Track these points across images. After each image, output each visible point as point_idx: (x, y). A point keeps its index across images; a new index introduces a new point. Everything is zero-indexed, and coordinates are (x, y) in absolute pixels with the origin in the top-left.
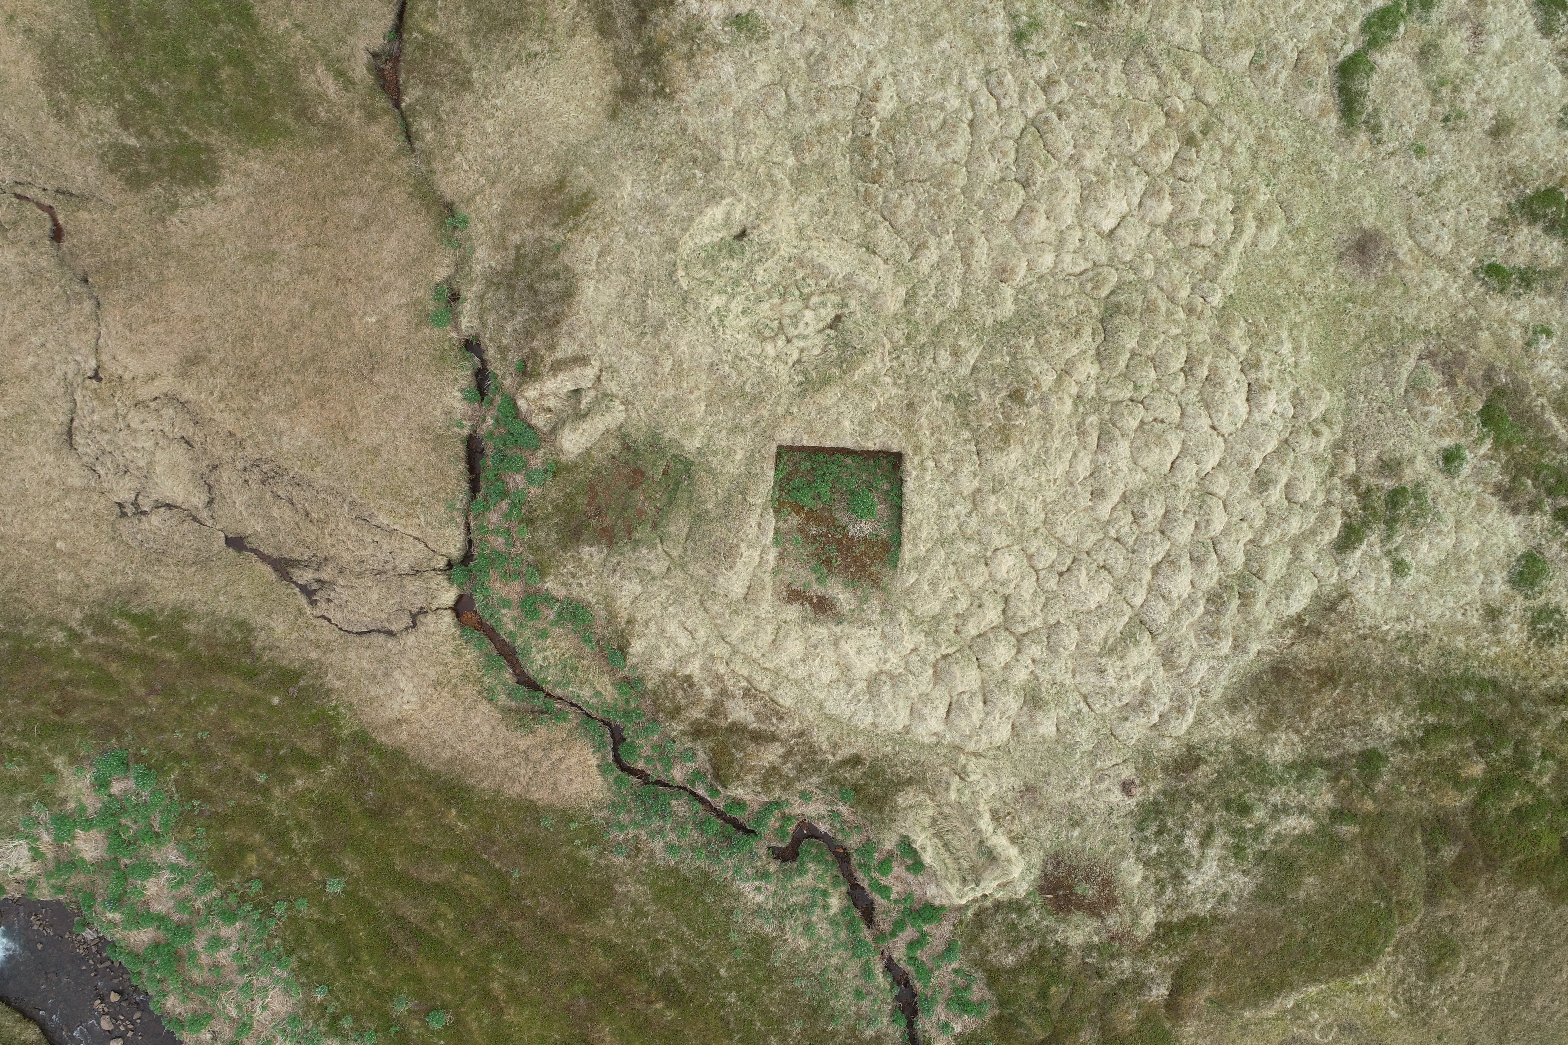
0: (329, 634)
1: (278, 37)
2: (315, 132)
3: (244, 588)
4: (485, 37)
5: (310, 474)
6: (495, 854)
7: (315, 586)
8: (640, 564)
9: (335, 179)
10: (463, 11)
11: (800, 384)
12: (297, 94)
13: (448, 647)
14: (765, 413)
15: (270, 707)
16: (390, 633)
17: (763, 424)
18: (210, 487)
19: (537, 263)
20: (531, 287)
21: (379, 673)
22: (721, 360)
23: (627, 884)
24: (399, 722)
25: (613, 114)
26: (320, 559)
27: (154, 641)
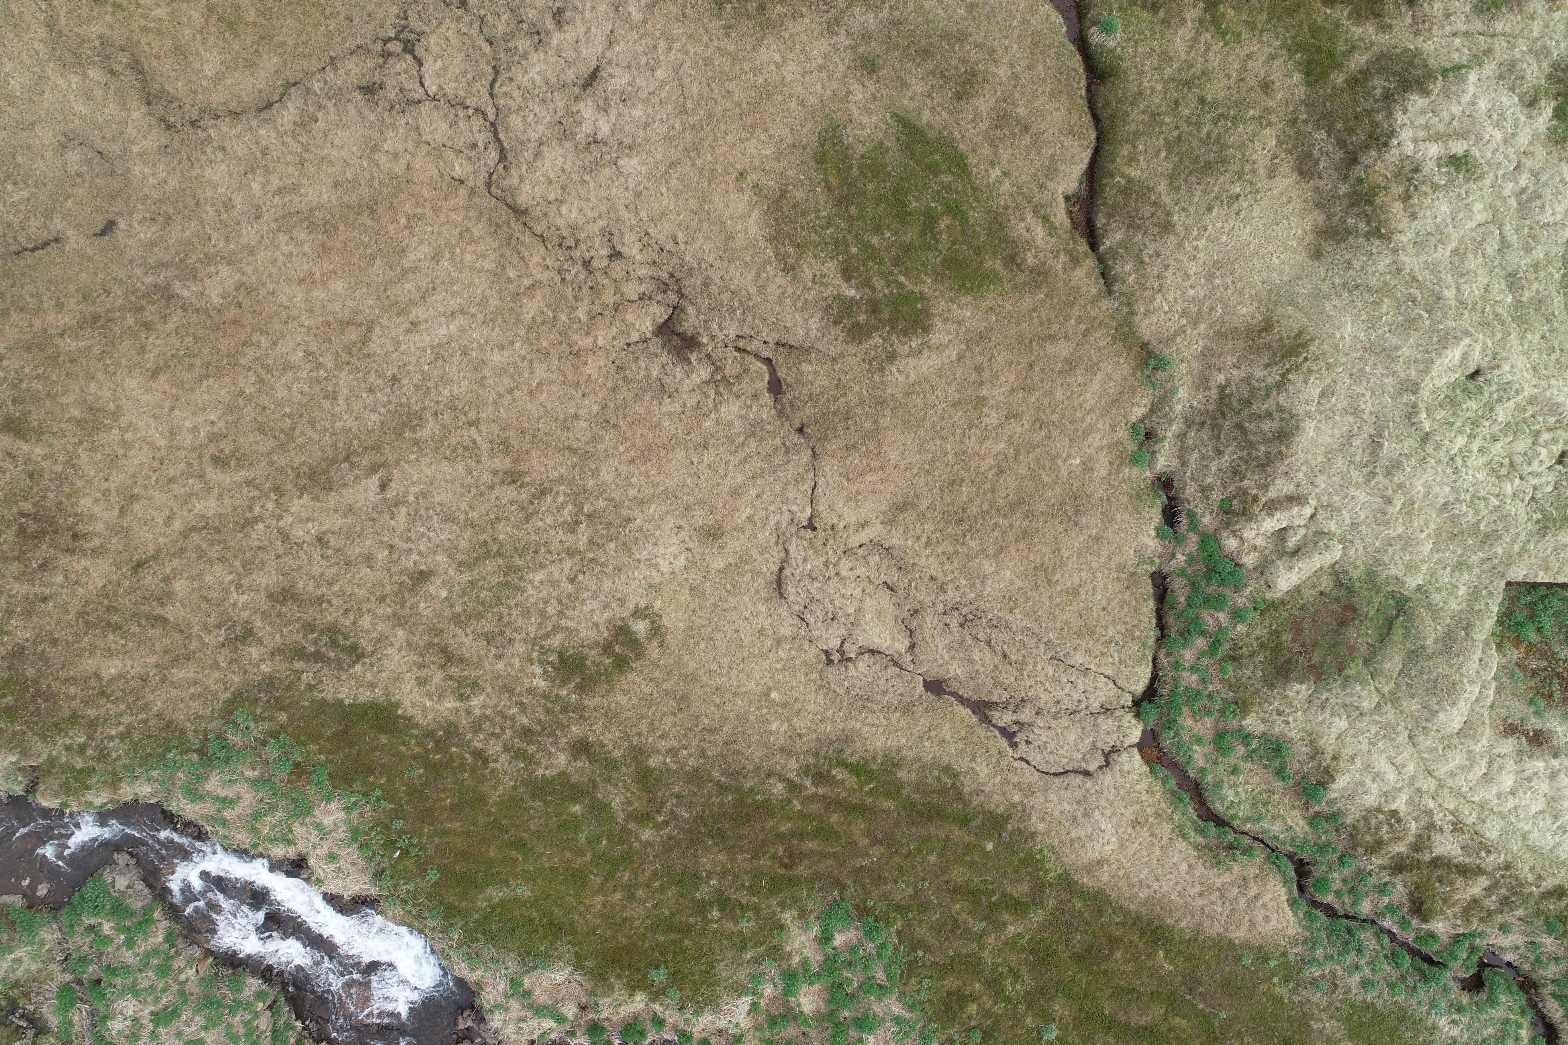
0: (1030, 776)
1: (988, 186)
2: (1022, 278)
3: (946, 732)
4: (1186, 180)
5: (1010, 617)
6: (1201, 994)
7: (1014, 728)
8: (1348, 701)
9: (1041, 324)
10: (1163, 154)
11: (1538, 522)
12: (1005, 240)
13: (1142, 786)
14: (1500, 550)
15: (987, 854)
16: (1086, 773)
17: (1495, 561)
18: (911, 632)
19: (1247, 403)
20: (1239, 426)
21: (1079, 814)
22: (1457, 499)
23: (1321, 1020)
24: (1100, 863)
25: (1317, 254)
26: (1018, 701)
27: (871, 790)
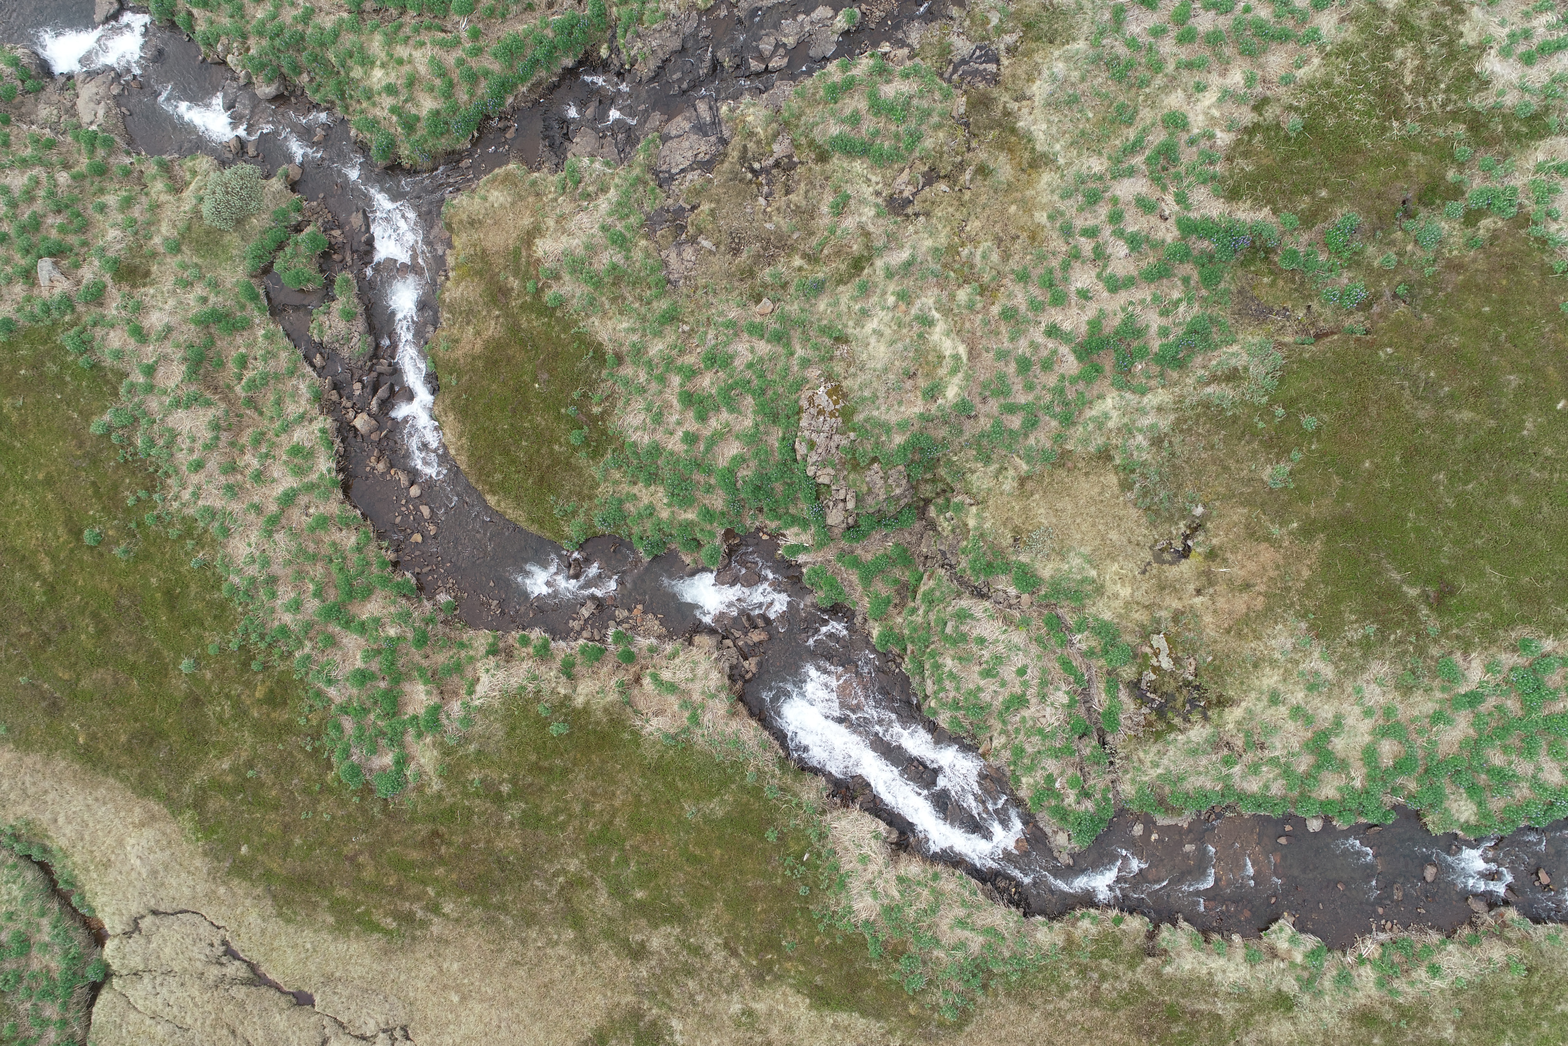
0: (210, 912)
3: (291, 958)
6: (44, 699)
7: (224, 960)
13: (102, 900)
15: (247, 842)
16: (155, 913)
21: (162, 874)
24: (142, 825)
26: (221, 986)
27: (358, 907)
